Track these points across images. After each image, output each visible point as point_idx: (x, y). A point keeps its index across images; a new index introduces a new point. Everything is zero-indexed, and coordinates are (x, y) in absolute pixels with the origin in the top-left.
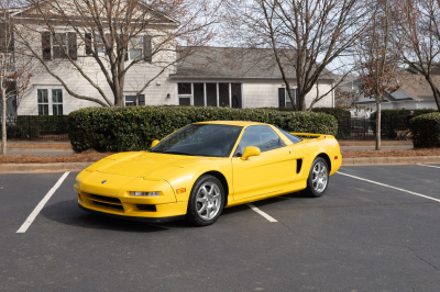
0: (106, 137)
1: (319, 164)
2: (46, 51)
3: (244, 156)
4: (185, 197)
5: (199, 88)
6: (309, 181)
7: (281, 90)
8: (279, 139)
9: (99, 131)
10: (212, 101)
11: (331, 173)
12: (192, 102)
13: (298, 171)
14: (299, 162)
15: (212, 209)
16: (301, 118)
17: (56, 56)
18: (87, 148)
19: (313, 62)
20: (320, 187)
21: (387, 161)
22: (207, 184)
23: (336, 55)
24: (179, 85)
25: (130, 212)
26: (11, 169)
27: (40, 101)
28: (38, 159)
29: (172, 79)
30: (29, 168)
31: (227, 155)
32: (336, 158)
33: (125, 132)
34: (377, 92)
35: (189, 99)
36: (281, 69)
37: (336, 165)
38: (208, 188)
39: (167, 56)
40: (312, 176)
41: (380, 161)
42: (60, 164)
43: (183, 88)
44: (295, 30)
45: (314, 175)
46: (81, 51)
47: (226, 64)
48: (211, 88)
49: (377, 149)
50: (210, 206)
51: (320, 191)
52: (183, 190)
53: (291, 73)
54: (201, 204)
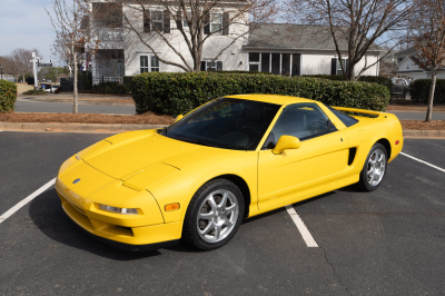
0: (163, 101)
1: (376, 152)
2: (146, 25)
3: (278, 148)
4: (179, 215)
5: (266, 57)
6: (363, 174)
7: (334, 61)
8: (329, 122)
9: (156, 95)
10: (276, 70)
11: (390, 160)
12: (260, 69)
13: (350, 162)
14: (353, 152)
15: (223, 226)
16: (353, 89)
17: (154, 29)
18: (146, 111)
19: (364, 36)
20: (376, 179)
21: (439, 134)
22: (218, 192)
23: (386, 29)
24: (250, 54)
25: (100, 231)
26: (75, 128)
27: (142, 65)
28: (102, 120)
29: (244, 49)
30: (91, 128)
31: (253, 148)
32: (397, 143)
33: (180, 97)
34: (433, 64)
35: (257, 66)
36: (335, 42)
37: (396, 150)
38: (218, 198)
39: (239, 29)
40: (368, 166)
41: (432, 135)
42: (119, 125)
43: (253, 57)
44: (350, 7)
45: (370, 165)
46: (173, 24)
47: (288, 37)
48: (276, 57)
49: (427, 120)
50: (221, 222)
51: (375, 183)
52: (176, 206)
53: (344, 46)
54: (207, 222)
